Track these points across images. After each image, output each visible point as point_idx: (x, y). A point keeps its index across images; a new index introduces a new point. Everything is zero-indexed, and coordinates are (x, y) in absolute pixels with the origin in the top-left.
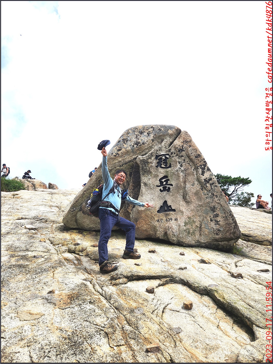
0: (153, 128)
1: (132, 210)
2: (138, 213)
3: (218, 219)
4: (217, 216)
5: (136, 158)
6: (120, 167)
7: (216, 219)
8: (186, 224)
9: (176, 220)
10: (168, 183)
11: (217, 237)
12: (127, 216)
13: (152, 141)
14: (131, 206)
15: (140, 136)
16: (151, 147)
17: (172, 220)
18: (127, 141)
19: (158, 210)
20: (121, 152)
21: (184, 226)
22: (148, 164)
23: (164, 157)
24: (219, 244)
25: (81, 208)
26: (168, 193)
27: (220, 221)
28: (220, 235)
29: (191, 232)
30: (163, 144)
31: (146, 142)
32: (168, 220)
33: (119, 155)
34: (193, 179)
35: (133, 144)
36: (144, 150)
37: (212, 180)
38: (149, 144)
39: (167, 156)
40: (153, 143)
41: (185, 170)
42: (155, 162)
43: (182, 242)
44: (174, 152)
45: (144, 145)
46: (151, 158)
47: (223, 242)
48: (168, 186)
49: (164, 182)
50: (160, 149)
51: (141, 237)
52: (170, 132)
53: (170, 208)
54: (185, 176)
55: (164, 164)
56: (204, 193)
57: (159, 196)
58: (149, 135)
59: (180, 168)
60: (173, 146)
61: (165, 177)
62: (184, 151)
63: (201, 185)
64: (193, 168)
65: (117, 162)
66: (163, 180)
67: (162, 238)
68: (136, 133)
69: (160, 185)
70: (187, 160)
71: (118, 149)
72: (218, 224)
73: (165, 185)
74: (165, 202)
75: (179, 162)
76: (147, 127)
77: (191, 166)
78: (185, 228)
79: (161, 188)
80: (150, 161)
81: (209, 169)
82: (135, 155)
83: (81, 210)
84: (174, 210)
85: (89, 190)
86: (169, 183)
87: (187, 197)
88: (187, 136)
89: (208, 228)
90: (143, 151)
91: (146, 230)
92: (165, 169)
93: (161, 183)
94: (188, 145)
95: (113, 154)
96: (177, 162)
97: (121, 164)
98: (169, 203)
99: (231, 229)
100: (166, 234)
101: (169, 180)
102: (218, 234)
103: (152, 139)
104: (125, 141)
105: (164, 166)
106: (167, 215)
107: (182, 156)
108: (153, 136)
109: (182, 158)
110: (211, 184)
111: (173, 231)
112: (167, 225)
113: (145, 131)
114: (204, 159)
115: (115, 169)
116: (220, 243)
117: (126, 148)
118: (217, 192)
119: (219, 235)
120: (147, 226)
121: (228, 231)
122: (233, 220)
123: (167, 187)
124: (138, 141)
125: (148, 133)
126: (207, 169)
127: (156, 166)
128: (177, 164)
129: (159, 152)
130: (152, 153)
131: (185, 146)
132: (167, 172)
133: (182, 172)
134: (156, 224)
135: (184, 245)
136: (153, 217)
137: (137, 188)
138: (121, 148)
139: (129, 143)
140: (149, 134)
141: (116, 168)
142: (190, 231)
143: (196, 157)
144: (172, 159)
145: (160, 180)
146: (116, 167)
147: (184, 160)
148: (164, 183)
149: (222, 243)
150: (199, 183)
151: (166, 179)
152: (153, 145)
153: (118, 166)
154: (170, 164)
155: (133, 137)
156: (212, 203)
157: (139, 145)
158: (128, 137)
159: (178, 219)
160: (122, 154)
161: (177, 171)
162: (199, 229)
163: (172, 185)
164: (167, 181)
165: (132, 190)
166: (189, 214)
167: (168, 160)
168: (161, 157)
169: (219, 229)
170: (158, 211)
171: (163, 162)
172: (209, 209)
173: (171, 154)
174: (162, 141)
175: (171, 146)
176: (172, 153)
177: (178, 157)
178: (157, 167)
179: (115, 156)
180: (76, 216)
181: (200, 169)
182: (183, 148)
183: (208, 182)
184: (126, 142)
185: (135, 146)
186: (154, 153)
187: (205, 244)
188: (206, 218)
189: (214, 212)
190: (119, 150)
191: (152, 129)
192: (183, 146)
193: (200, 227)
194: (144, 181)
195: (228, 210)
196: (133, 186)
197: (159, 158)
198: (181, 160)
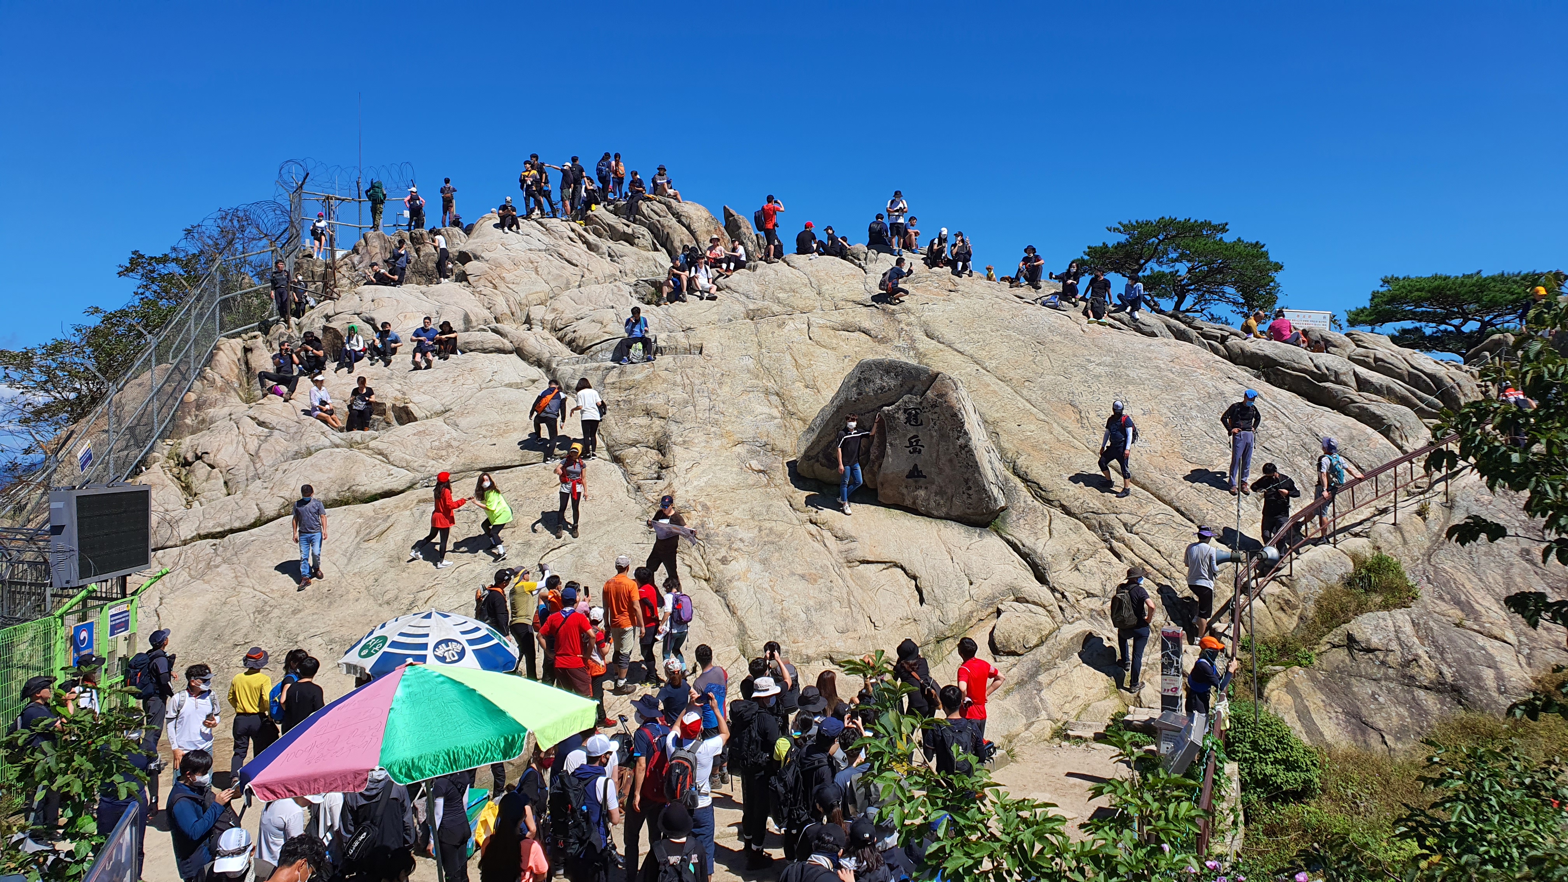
0: (902, 367)
2: (884, 476)
3: (971, 492)
4: (969, 488)
5: (880, 407)
7: (968, 492)
8: (937, 494)
9: (926, 488)
10: (919, 444)
11: (968, 511)
15: (886, 377)
16: (899, 395)
17: (922, 487)
19: (906, 474)
21: (934, 496)
22: (894, 420)
23: (914, 412)
24: (968, 518)
26: (919, 455)
27: (972, 494)
28: (972, 509)
29: (941, 503)
30: (914, 392)
31: (893, 387)
32: (918, 488)
33: (859, 400)
34: (948, 442)
35: (876, 388)
36: (891, 397)
37: (968, 447)
38: (896, 390)
39: (918, 411)
40: (902, 388)
41: (940, 430)
42: (903, 416)
43: (930, 512)
44: (926, 406)
45: (890, 390)
46: (897, 412)
47: (972, 516)
48: (918, 447)
49: (914, 442)
50: (910, 400)
51: (889, 503)
52: (923, 376)
53: (921, 474)
54: (940, 437)
55: (914, 420)
56: (957, 461)
57: (908, 459)
58: (896, 377)
59: (933, 427)
60: (925, 397)
61: (916, 436)
62: (938, 406)
63: (955, 450)
64: (949, 428)
66: (913, 440)
67: (911, 506)
68: (880, 371)
69: (909, 445)
70: (941, 418)
71: (857, 391)
72: (971, 497)
73: (915, 446)
74: (916, 466)
75: (932, 420)
76: (895, 364)
77: (947, 425)
78: (935, 499)
79: (911, 449)
80: (897, 415)
82: (880, 402)
83: (818, 461)
84: (925, 477)
87: (940, 462)
88: (943, 384)
89: (959, 501)
91: (893, 497)
92: (915, 427)
93: (911, 444)
94: (942, 398)
95: (852, 398)
96: (929, 419)
98: (920, 468)
99: (984, 504)
100: (914, 503)
101: (920, 440)
102: (971, 507)
103: (901, 384)
104: (867, 382)
105: (914, 423)
106: (916, 481)
107: (936, 412)
108: (903, 380)
109: (937, 415)
110: (967, 452)
111: (922, 501)
112: (916, 493)
113: (892, 369)
114: (961, 419)
116: (970, 516)
117: (867, 393)
118: (973, 462)
120: (895, 491)
121: (980, 506)
124: (883, 384)
126: (964, 433)
128: (930, 421)
129: (908, 405)
130: (899, 405)
132: (918, 430)
133: (936, 431)
134: (905, 491)
135: (932, 516)
136: (901, 482)
138: (861, 390)
139: (872, 385)
140: (897, 375)
143: (952, 416)
144: (924, 415)
145: (909, 440)
147: (938, 418)
148: (915, 444)
151: (917, 439)
152: (901, 391)
154: (922, 420)
155: (876, 376)
156: (966, 473)
157: (884, 389)
158: (870, 375)
159: (929, 488)
160: (863, 399)
161: (930, 430)
162: (950, 501)
163: (923, 447)
164: (917, 441)
166: (941, 483)
167: (918, 415)
168: (911, 411)
169: (971, 503)
170: (907, 477)
171: (913, 417)
172: (963, 480)
173: (923, 409)
174: (913, 387)
175: (923, 397)
177: (931, 412)
178: (905, 423)
179: (854, 401)
180: (812, 466)
181: (956, 431)
182: (937, 402)
183: (964, 449)
184: (868, 384)
185: (879, 391)
186: (902, 404)
187: (954, 517)
188: (959, 489)
191: (901, 369)
192: (937, 399)
194: (891, 441)
197: (908, 412)
198: (935, 416)
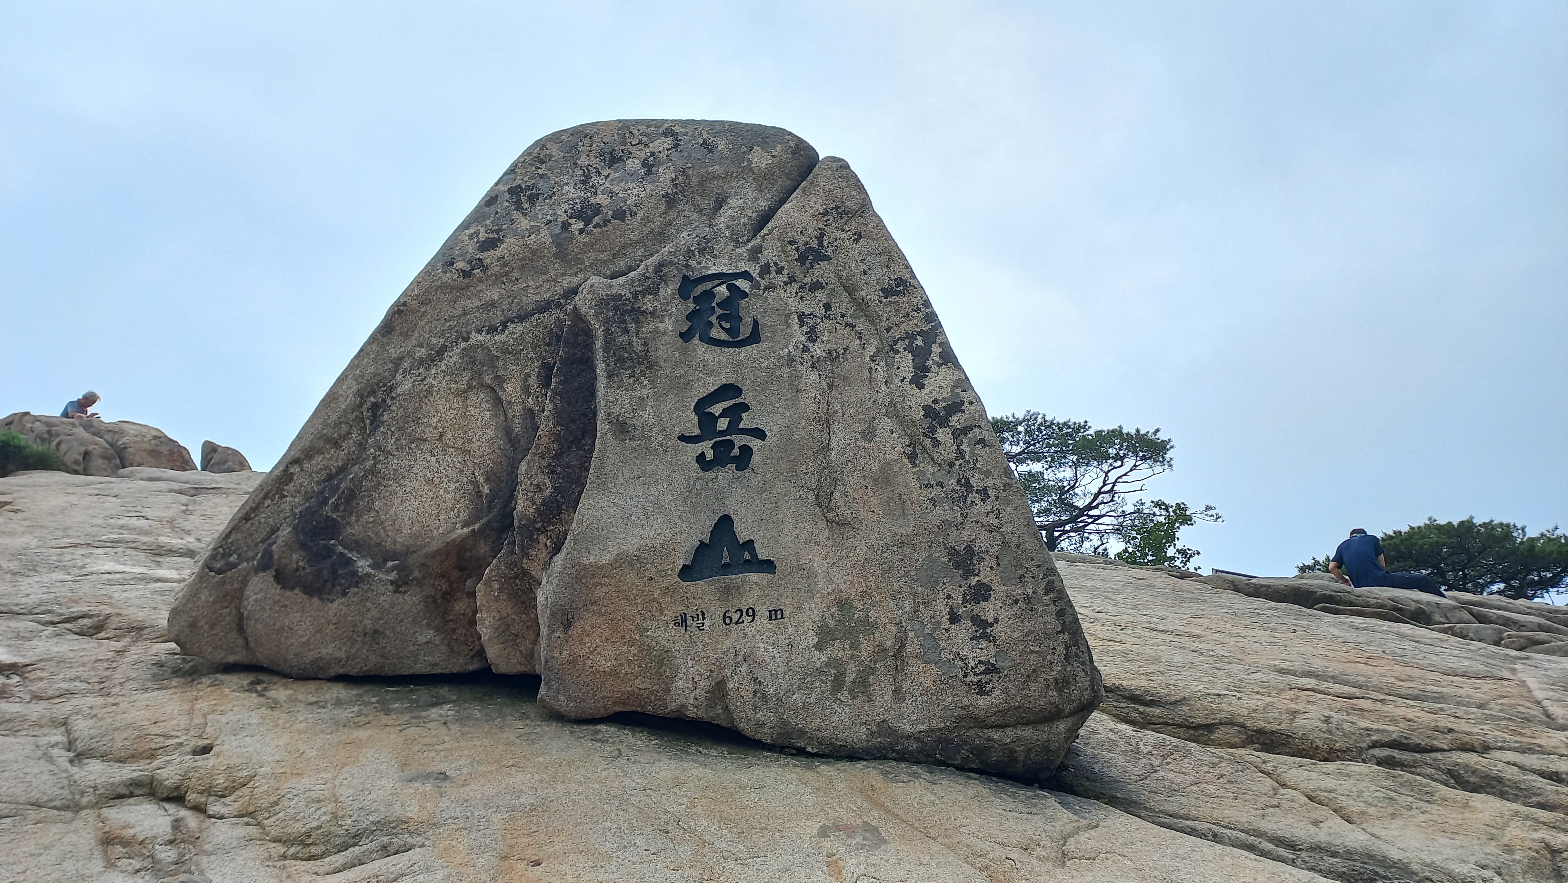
0: (675, 135)
1: (547, 565)
2: (578, 579)
3: (989, 610)
4: (981, 593)
5: (574, 291)
6: (488, 332)
7: (976, 609)
8: (825, 636)
9: (775, 614)
10: (741, 426)
11: (982, 702)
12: (524, 598)
13: (668, 203)
14: (546, 545)
15: (607, 177)
16: (661, 236)
17: (754, 615)
18: (533, 199)
19: (681, 563)
20: (498, 252)
21: (815, 646)
22: (637, 322)
23: (723, 290)
24: (989, 739)
25: (268, 554)
26: (739, 473)
27: (996, 621)
28: (997, 692)
29: (850, 678)
30: (722, 220)
31: (634, 209)
32: (736, 617)
33: (485, 268)
34: (870, 404)
35: (563, 217)
36: (624, 246)
37: (963, 411)
38: (647, 220)
39: (743, 284)
40: (672, 214)
41: (832, 360)
42: (674, 310)
43: (802, 732)
44: (776, 264)
45: (623, 220)
46: (653, 291)
47: (1008, 731)
48: (739, 440)
49: (721, 416)
50: (705, 247)
51: (591, 707)
52: (760, 159)
53: (747, 556)
54: (831, 387)
55: (723, 323)
56: (920, 475)
57: (690, 492)
58: (649, 173)
59: (806, 349)
60: (770, 232)
61: (729, 390)
62: (829, 259)
63: (906, 433)
64: (871, 350)
65: (478, 308)
66: (717, 409)
67: (702, 714)
68: (583, 160)
69: (696, 431)
70: (843, 304)
71: (483, 236)
72: (986, 637)
73: (723, 433)
74: (725, 523)
75: (801, 317)
76: (643, 128)
77: (860, 338)
78: (820, 659)
79: (706, 447)
80: (648, 304)
81: (948, 358)
82: (576, 274)
83: (267, 562)
84: (768, 566)
85: (319, 458)
86: (747, 421)
87: (837, 494)
88: (844, 183)
89: (934, 657)
90: (614, 256)
91: (614, 673)
92: (726, 350)
93: (707, 421)
94: (847, 228)
95: (452, 264)
96: (788, 316)
97: (497, 317)
98: (743, 532)
99: (1051, 663)
100: (719, 691)
101: (745, 407)
102: (989, 687)
103: (667, 194)
104: (523, 199)
105: (724, 336)
106: (727, 592)
107: (817, 286)
108: (673, 180)
109: (821, 295)
110: (957, 434)
111: (759, 673)
112: (728, 644)
113: (633, 150)
114: (927, 304)
115: (464, 345)
116: (995, 735)
117: (523, 237)
118: (987, 474)
119: (988, 693)
120: (624, 649)
121: (1034, 671)
122: (1060, 614)
123: (738, 444)
124: (592, 200)
125: (645, 164)
126: (941, 355)
127: (681, 335)
128: (788, 325)
129: (699, 263)
130: (661, 265)
131: (832, 233)
132: (737, 365)
133: (814, 366)
134: (672, 640)
135: (809, 749)
136: (654, 600)
137: (579, 449)
138: (498, 231)
139: (542, 209)
140: (653, 166)
141: (466, 340)
142: (844, 674)
143: (887, 292)
144: (766, 299)
145: (701, 406)
146: (469, 333)
147: (827, 307)
148: (723, 424)
149: (1005, 736)
150: (900, 423)
151: (732, 402)
152: (669, 224)
153: (479, 332)
154: (756, 323)
155: (565, 179)
156: (959, 527)
157: (596, 219)
158: (542, 176)
159: (787, 613)
160: (505, 265)
161: (790, 361)
162: (890, 662)
163: (759, 434)
164: (736, 412)
165: (553, 458)
166: (843, 587)
167: (743, 303)
168: (709, 285)
169: (993, 665)
170: (686, 573)
171: (719, 311)
172: (946, 559)
173: (761, 275)
174: (720, 203)
175: (765, 231)
176: (765, 270)
177: (795, 286)
178: (685, 336)
179: (466, 274)
180: (238, 596)
181: (903, 353)
182: (825, 243)
183: (944, 423)
184: (526, 206)
185: (577, 225)
186: (671, 263)
187: (918, 740)
188: (927, 604)
189: (969, 573)
190: (490, 244)
191: (668, 142)
192: (822, 235)
193: (899, 651)
194: (616, 410)
195: (1039, 566)
196: (557, 438)
197: (700, 289)
198: (812, 305)
